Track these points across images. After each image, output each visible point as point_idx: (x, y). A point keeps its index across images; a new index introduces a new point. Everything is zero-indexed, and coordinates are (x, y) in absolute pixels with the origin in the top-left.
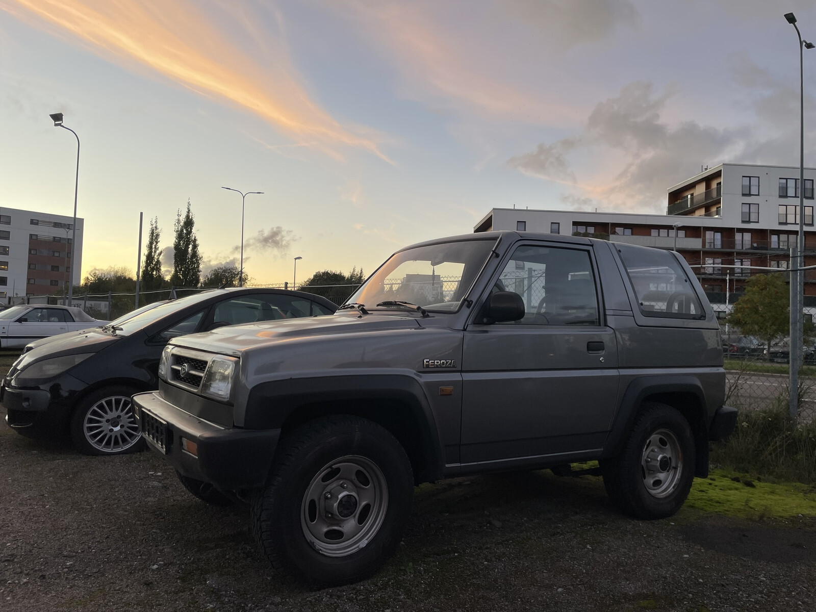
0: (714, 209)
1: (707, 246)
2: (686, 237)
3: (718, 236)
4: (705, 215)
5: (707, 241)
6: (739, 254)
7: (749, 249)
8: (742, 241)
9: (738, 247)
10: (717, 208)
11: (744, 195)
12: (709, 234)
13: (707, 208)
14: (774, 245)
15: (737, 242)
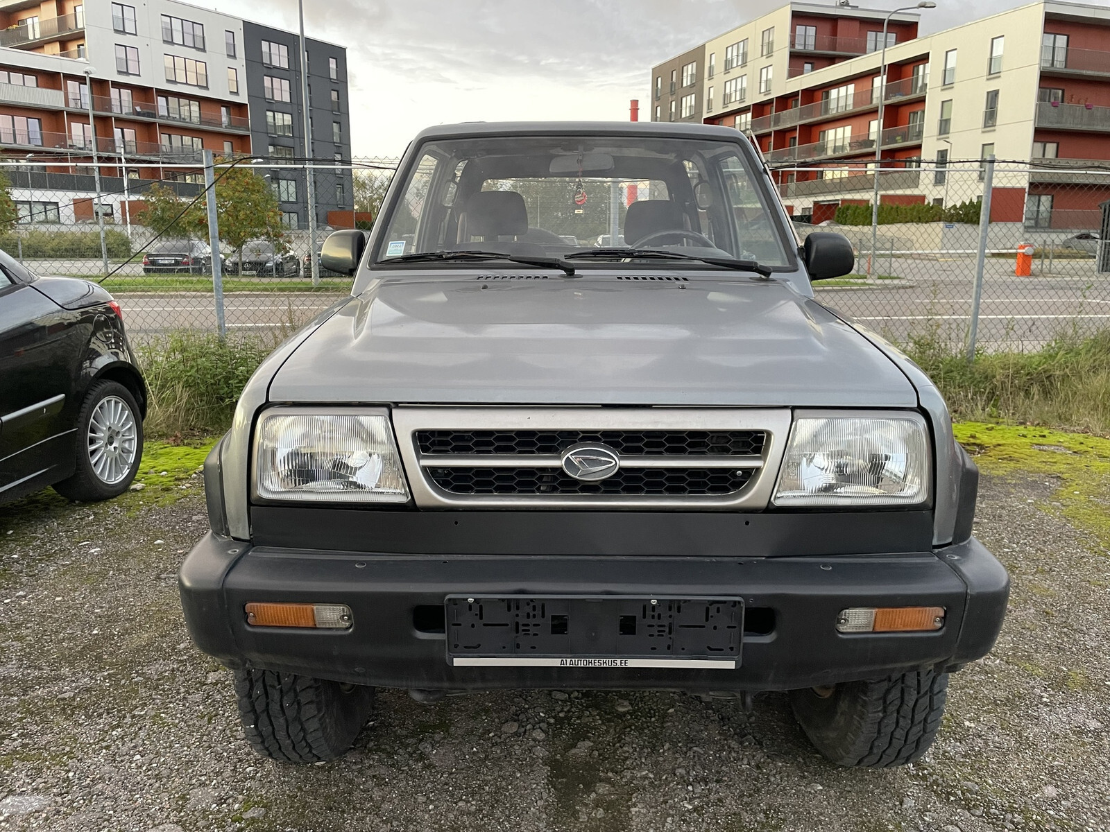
0: (73, 47)
1: (72, 104)
2: (37, 86)
3: (86, 89)
4: (61, 55)
5: (70, 96)
6: (118, 120)
7: (130, 114)
8: (120, 102)
9: (116, 111)
10: (79, 46)
11: (116, 31)
12: (72, 86)
13: (63, 44)
14: (162, 111)
15: (113, 102)
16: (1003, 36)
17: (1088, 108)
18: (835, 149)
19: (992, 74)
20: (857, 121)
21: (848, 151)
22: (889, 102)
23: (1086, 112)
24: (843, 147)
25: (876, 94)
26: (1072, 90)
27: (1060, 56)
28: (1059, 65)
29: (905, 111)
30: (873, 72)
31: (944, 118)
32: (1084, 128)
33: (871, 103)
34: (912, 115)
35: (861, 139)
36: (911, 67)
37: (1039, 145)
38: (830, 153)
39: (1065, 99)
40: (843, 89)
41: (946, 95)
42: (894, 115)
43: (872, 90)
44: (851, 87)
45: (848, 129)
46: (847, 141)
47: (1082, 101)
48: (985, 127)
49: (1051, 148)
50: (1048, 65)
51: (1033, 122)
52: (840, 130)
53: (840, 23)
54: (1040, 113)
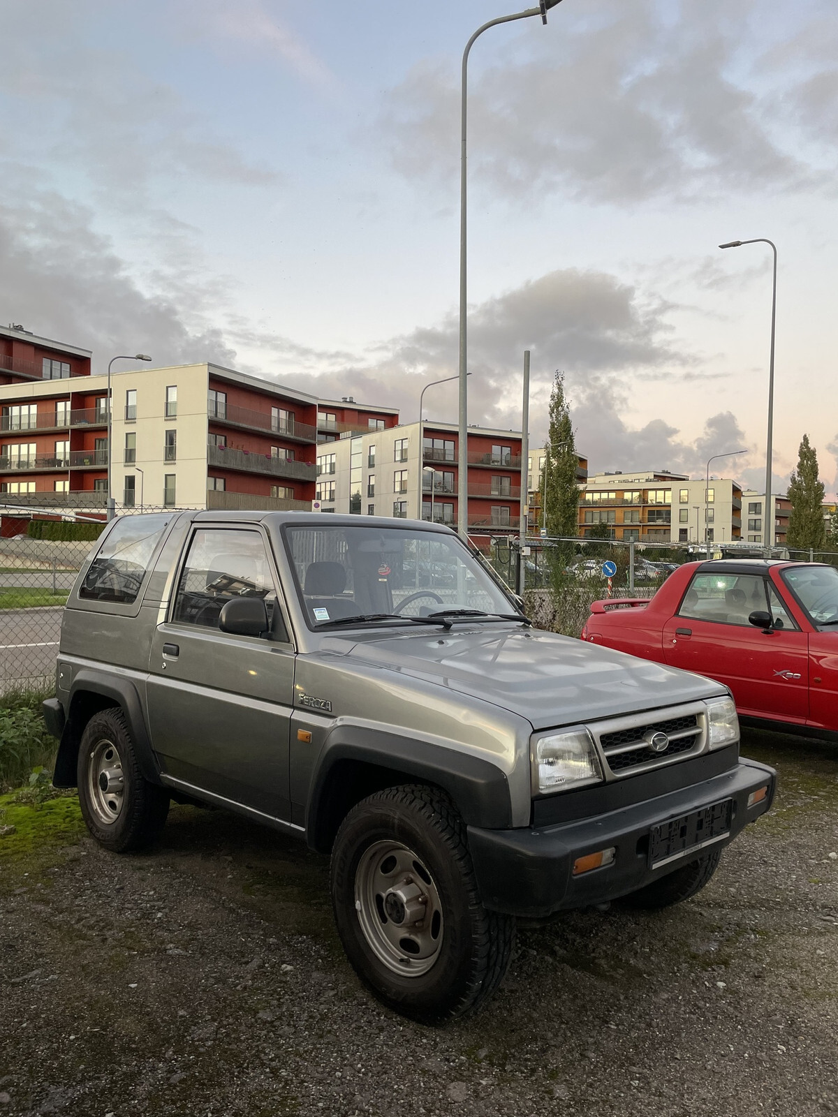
16: (176, 386)
17: (246, 453)
18: (20, 464)
19: (169, 416)
20: (42, 440)
21: (33, 468)
22: (75, 427)
23: (245, 456)
24: (28, 463)
25: (60, 418)
26: (233, 438)
27: (221, 410)
28: (221, 417)
29: (91, 438)
30: (55, 397)
31: (129, 448)
32: (244, 469)
33: (56, 425)
34: (97, 441)
35: (47, 458)
36: (93, 398)
37: (212, 479)
38: (14, 468)
39: (227, 444)
40: (25, 408)
41: (130, 428)
42: (79, 439)
43: (56, 414)
44: (34, 408)
45: (33, 447)
46: (33, 458)
47: (240, 447)
48: (166, 460)
49: (220, 483)
50: (213, 415)
51: (206, 460)
52: (24, 447)
53: (16, 347)
54: (211, 454)
